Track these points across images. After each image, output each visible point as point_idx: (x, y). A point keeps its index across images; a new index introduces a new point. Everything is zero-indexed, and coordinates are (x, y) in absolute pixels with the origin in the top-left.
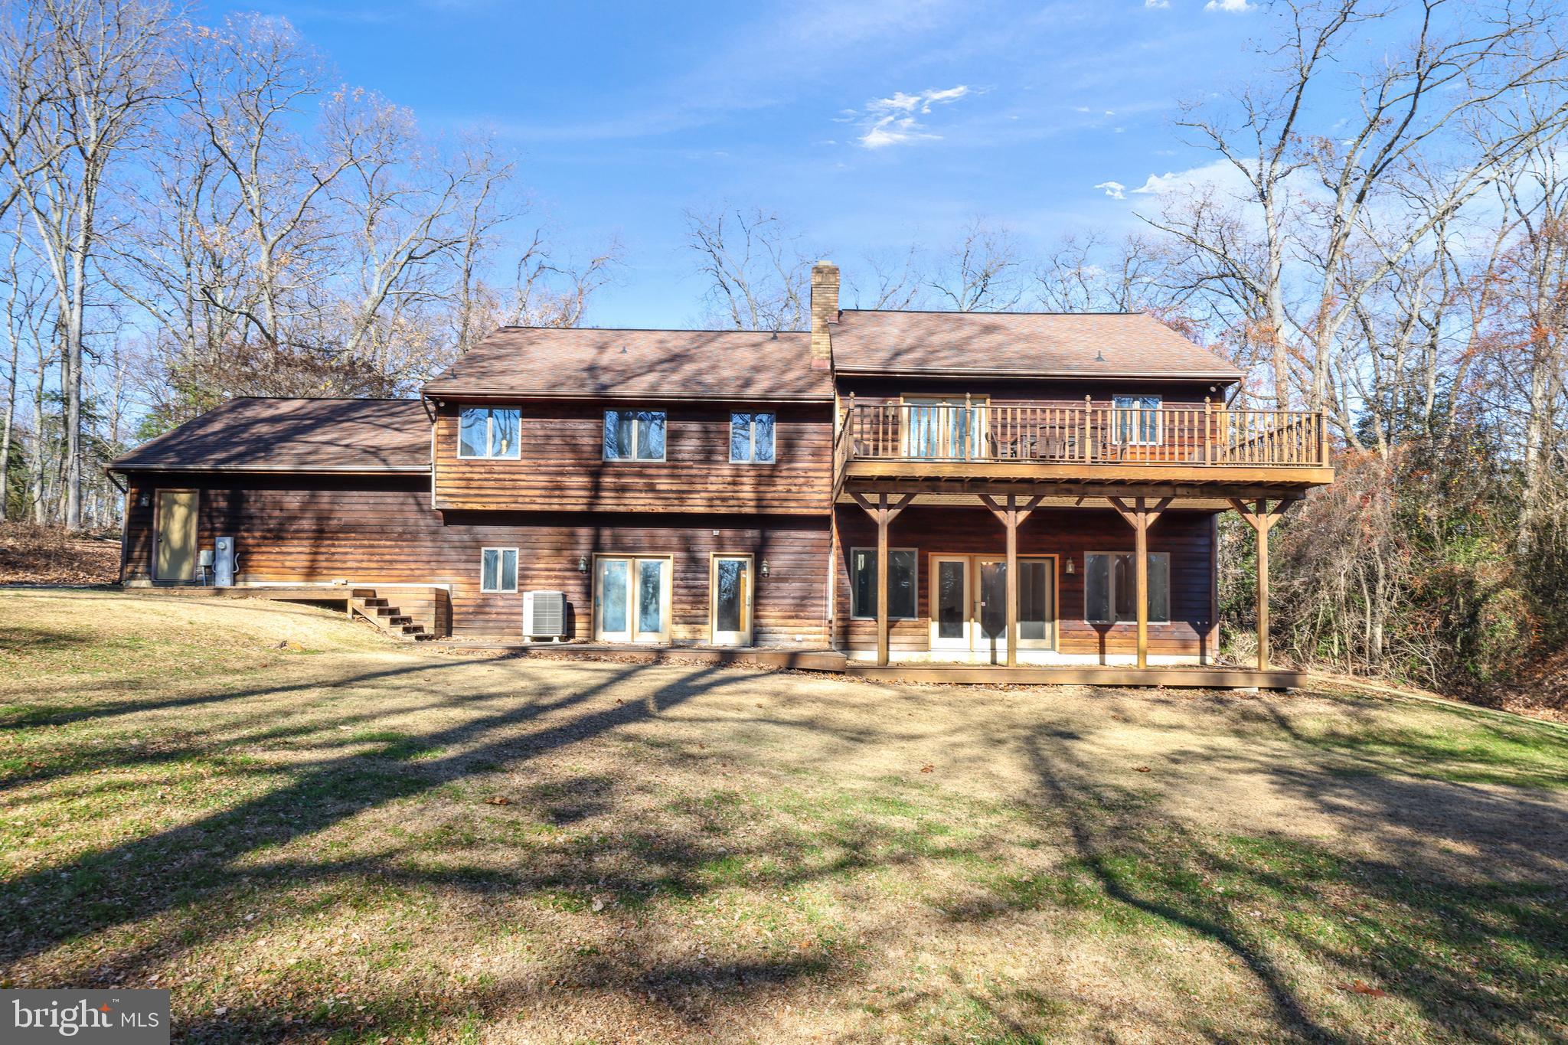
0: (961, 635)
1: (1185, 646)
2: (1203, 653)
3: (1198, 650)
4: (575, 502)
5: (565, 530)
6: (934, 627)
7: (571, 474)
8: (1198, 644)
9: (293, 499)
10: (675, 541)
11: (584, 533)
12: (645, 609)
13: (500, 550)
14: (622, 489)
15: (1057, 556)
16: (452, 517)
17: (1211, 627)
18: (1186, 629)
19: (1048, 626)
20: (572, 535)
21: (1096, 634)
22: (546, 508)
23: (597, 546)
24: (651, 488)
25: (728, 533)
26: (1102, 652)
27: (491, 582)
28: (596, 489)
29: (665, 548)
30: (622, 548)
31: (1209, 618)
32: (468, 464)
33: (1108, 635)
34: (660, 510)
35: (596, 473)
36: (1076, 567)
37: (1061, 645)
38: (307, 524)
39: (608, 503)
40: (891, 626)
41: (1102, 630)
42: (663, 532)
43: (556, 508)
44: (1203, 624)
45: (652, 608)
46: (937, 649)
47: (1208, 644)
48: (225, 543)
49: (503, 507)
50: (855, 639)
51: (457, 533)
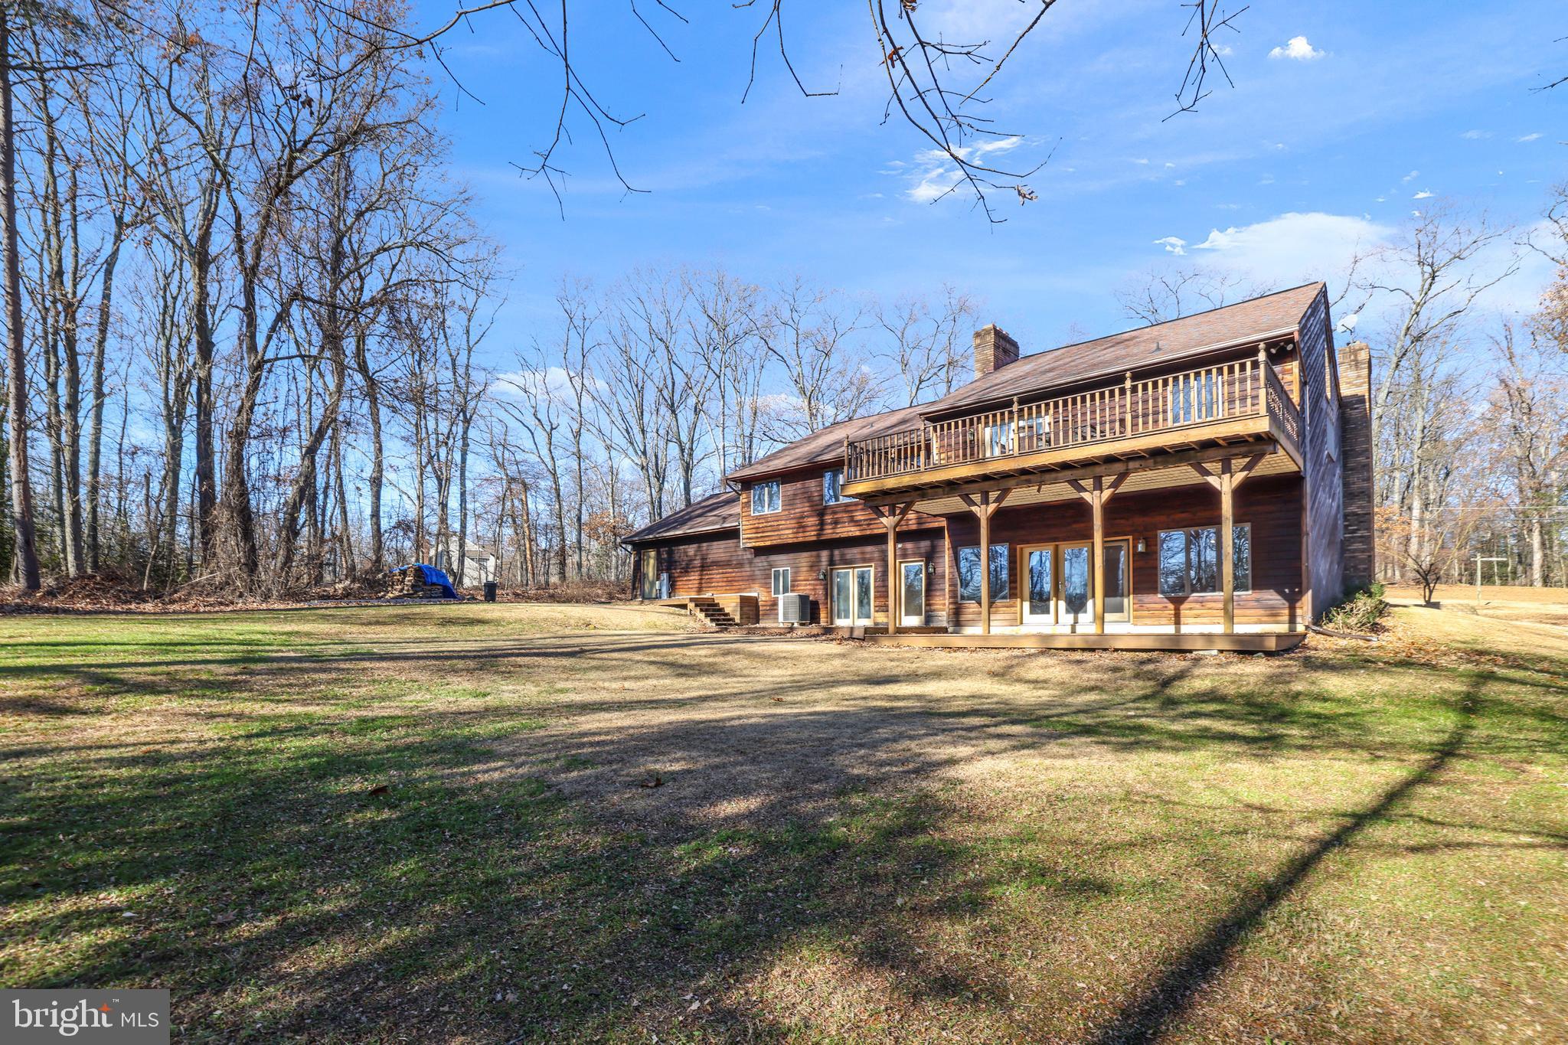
0: (1048, 612)
1: (1273, 614)
2: (1292, 620)
3: (1286, 618)
4: (811, 535)
5: (814, 553)
6: (1027, 605)
7: (808, 517)
8: (1287, 612)
9: (691, 549)
10: (876, 555)
11: (825, 555)
12: (861, 603)
13: (781, 569)
14: (836, 522)
15: (1130, 538)
16: (759, 551)
17: (1301, 594)
18: (1271, 597)
19: (1126, 600)
20: (819, 556)
21: (1171, 606)
22: (795, 540)
23: (832, 562)
24: (852, 520)
25: (909, 546)
26: (1178, 622)
27: (777, 592)
28: (822, 524)
29: (870, 560)
30: (847, 562)
31: (1300, 585)
32: (757, 518)
33: (1182, 607)
34: (858, 533)
35: (821, 512)
36: (1147, 546)
37: (1135, 617)
38: (697, 563)
39: (829, 533)
40: (991, 604)
41: (1178, 602)
42: (869, 549)
43: (801, 540)
44: (1292, 591)
45: (865, 601)
46: (1028, 625)
47: (1299, 612)
48: (665, 576)
49: (775, 542)
50: (964, 618)
51: (761, 562)
